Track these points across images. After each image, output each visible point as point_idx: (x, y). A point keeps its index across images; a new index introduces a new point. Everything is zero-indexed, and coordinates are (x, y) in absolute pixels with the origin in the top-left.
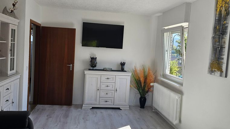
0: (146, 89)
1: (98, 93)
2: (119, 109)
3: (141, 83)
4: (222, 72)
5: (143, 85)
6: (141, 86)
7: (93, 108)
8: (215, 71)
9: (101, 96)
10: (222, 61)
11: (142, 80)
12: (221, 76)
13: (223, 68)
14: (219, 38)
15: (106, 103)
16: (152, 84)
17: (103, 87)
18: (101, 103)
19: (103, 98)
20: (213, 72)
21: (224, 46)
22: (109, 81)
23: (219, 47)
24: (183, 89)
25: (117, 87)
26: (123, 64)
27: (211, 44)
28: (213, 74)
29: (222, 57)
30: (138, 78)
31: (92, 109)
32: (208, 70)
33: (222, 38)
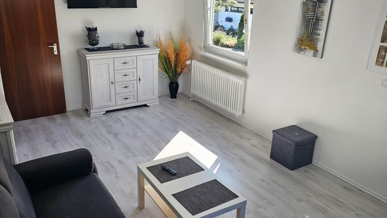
0: (179, 70)
1: (113, 89)
2: (145, 105)
3: (170, 62)
4: (316, 51)
5: (173, 65)
6: (171, 66)
7: (107, 112)
8: (305, 49)
9: (117, 92)
10: (318, 37)
11: (173, 57)
12: (315, 56)
13: (318, 47)
14: (315, 6)
15: (127, 101)
16: (188, 62)
17: (119, 77)
18: (119, 102)
19: (122, 95)
20: (302, 51)
21: (321, 18)
22: (127, 66)
23: (314, 19)
24: (248, 69)
25: (140, 74)
26: (140, 35)
27: (301, 13)
28: (302, 53)
29: (318, 32)
30: (165, 54)
31: (106, 114)
32: (294, 48)
33: (319, 7)
